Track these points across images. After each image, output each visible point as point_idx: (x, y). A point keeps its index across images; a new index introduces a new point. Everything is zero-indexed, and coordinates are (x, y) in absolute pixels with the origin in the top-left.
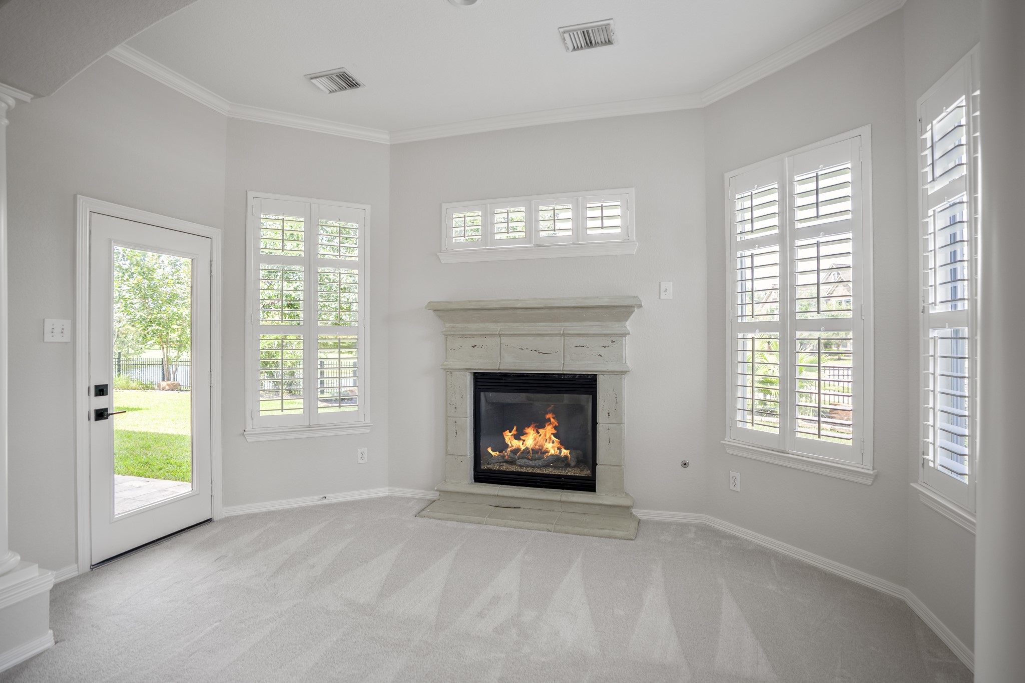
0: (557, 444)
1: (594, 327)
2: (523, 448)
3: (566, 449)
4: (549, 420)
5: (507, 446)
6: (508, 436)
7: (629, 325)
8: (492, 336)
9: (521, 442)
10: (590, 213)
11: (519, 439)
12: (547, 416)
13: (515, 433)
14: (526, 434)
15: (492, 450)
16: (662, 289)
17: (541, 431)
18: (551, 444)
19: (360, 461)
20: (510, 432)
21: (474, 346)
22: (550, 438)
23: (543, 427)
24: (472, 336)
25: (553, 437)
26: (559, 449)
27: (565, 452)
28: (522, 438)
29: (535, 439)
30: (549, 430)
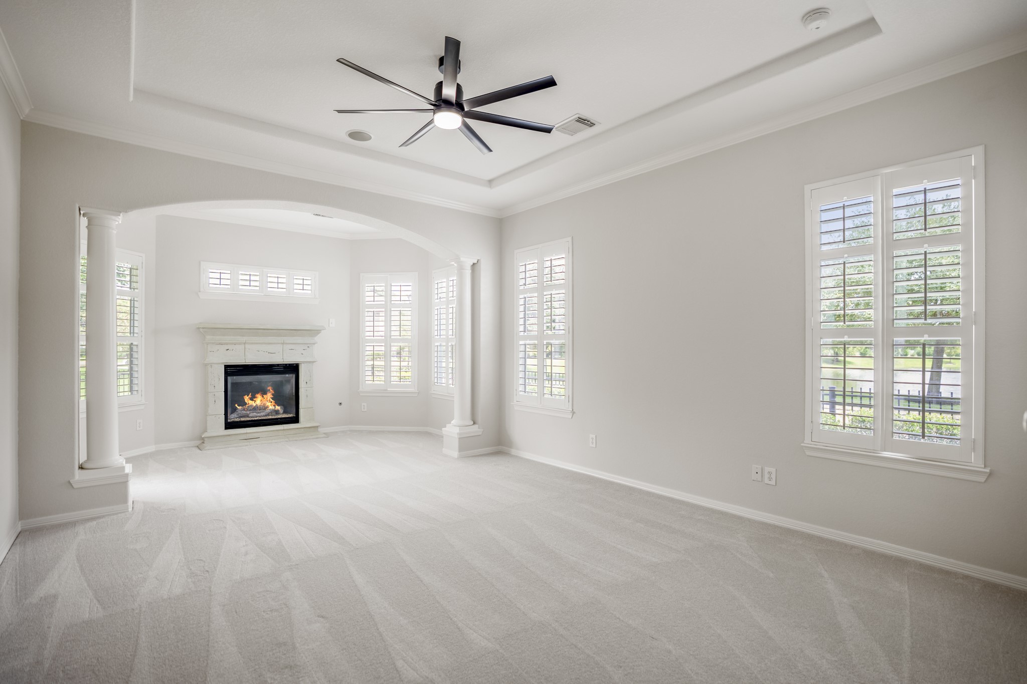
0: (273, 403)
1: (299, 340)
2: (254, 405)
3: (278, 406)
4: (269, 390)
5: (246, 404)
6: (246, 398)
7: (317, 338)
8: (240, 344)
9: (254, 402)
10: (296, 281)
11: (252, 400)
12: (268, 388)
13: (251, 397)
14: (256, 397)
15: (238, 406)
16: (330, 322)
17: (265, 396)
18: (270, 403)
19: (138, 429)
20: (248, 396)
21: (227, 350)
22: (270, 400)
23: (266, 394)
24: (227, 344)
25: (271, 400)
26: (274, 406)
27: (278, 408)
28: (254, 399)
29: (261, 401)
30: (269, 396)
